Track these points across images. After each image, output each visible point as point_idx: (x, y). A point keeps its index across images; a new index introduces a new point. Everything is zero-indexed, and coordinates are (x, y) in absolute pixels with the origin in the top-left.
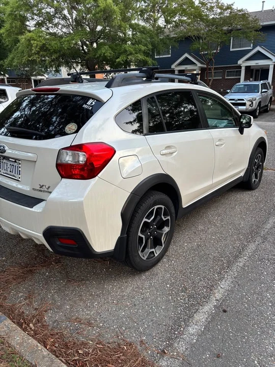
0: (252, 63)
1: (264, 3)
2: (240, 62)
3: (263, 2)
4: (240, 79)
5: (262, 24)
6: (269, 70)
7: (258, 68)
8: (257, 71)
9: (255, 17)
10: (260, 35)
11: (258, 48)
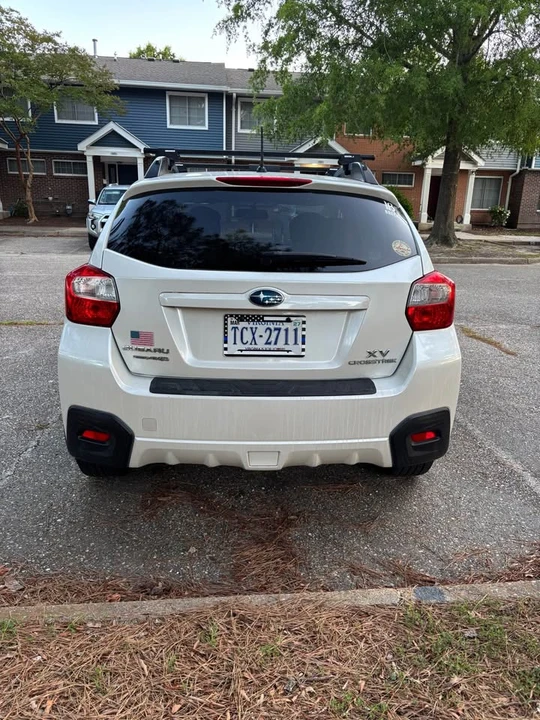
0: (106, 152)
1: (97, 43)
2: (82, 147)
3: (94, 40)
4: (86, 178)
5: (116, 81)
6: (136, 166)
7: (113, 161)
8: (112, 166)
9: (104, 67)
10: (118, 102)
11: (111, 126)
